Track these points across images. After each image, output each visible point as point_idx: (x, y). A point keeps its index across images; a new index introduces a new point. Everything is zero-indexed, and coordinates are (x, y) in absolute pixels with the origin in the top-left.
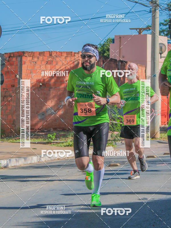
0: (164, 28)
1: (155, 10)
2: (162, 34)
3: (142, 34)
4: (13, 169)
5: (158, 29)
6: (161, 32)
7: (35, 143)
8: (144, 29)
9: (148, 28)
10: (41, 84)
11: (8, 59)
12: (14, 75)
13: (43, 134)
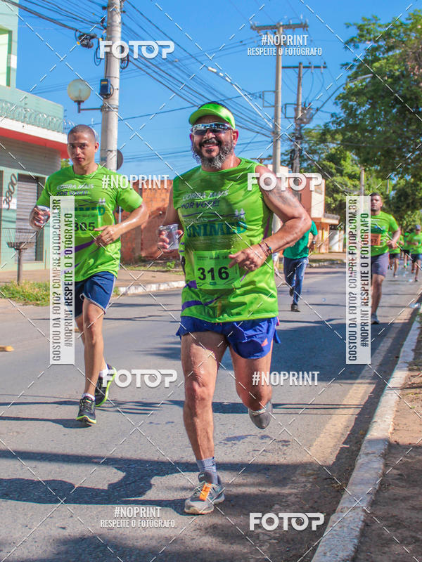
0: (286, 158)
1: (277, 141)
2: (283, 164)
4: (132, 296)
5: (279, 159)
6: (282, 162)
7: (154, 271)
8: (265, 159)
9: (269, 158)
10: (161, 212)
13: (162, 262)
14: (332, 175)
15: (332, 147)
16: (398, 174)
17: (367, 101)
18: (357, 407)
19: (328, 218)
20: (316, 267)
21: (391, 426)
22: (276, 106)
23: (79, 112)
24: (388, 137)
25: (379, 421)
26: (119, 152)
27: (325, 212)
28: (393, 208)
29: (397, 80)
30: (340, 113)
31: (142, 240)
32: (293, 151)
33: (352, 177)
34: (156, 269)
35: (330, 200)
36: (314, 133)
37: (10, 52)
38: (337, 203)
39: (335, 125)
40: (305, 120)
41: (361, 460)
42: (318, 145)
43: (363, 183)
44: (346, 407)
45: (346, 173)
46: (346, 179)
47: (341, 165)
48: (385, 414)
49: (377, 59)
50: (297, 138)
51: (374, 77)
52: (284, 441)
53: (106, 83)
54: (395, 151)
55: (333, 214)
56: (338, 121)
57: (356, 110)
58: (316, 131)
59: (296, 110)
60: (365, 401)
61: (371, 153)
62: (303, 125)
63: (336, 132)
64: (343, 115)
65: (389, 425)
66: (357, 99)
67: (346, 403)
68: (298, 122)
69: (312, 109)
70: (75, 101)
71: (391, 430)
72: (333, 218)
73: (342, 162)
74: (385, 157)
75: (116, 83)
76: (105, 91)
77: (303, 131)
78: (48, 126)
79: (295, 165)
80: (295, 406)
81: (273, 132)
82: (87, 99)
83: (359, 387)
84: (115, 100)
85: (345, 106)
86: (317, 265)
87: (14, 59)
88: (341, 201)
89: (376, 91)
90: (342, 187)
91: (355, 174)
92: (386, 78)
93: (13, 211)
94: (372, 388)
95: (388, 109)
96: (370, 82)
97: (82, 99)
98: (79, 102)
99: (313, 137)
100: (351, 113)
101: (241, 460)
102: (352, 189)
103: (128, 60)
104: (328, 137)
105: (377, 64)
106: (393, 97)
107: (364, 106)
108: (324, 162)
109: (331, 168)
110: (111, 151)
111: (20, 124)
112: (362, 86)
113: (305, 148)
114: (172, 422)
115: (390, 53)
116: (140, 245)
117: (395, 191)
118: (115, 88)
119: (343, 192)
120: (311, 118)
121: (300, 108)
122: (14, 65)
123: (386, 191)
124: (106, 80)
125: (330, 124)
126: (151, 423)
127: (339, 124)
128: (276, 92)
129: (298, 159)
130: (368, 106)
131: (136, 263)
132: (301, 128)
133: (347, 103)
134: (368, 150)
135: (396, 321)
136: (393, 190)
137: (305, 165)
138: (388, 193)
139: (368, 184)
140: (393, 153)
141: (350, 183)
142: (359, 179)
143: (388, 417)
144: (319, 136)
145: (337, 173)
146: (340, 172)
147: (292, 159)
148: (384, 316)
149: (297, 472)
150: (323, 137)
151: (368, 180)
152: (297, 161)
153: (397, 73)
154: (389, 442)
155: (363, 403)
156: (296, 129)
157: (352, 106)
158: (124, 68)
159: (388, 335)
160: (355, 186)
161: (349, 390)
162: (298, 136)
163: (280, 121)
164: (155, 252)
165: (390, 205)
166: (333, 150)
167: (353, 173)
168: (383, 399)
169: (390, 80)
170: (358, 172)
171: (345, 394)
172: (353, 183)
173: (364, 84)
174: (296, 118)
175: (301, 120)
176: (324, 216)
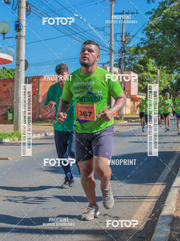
0: (116, 63)
1: (111, 54)
2: (115, 66)
3: (104, 66)
4: (35, 139)
5: (113, 63)
6: (115, 65)
7: (46, 125)
8: (105, 64)
9: (108, 63)
11: (32, 80)
12: (35, 89)
13: (51, 120)
14: (142, 72)
15: (142, 56)
16: (177, 71)
17: (160, 31)
18: (156, 197)
19: (140, 95)
20: (134, 122)
21: (174, 208)
22: (111, 35)
23: (4, 39)
24: (172, 51)
25: (168, 205)
26: (26, 61)
27: (139, 92)
28: (175, 89)
29: (176, 19)
30: (146, 38)
31: (39, 109)
32: (121, 59)
33: (153, 72)
34: (47, 124)
35: (141, 85)
36: (131, 49)
38: (145, 87)
39: (143, 45)
40: (126, 42)
41: (158, 227)
42: (134, 55)
43: (159, 76)
44: (150, 198)
45: (150, 71)
46: (149, 74)
47: (146, 66)
48: (171, 201)
49: (165, 8)
50: (123, 52)
51: (163, 18)
52: (117, 217)
53: (18, 23)
54: (176, 58)
55: (143, 93)
56: (144, 42)
57: (154, 36)
58: (133, 48)
59: (122, 37)
60: (160, 194)
61: (162, 59)
62: (125, 45)
63: (144, 48)
64: (147, 39)
65: (173, 207)
66: (154, 30)
67: (150, 196)
68: (123, 43)
69: (130, 36)
70: (2, 33)
71: (174, 210)
72: (143, 95)
73: (147, 65)
74: (170, 61)
75: (24, 23)
76: (18, 28)
77: (125, 48)
79: (121, 67)
80: (122, 198)
81: (110, 49)
82: (8, 32)
83: (157, 187)
84: (24, 32)
85: (148, 34)
86: (135, 120)
89: (164, 26)
90: (147, 78)
91: (155, 71)
92: (170, 19)
94: (164, 187)
95: (171, 35)
96: (161, 21)
97: (6, 32)
98: (4, 34)
99: (131, 51)
100: (152, 38)
101: (92, 228)
102: (152, 79)
103: (30, 11)
104: (139, 51)
105: (165, 11)
106: (174, 29)
107: (158, 34)
108: (137, 65)
109: (141, 68)
110: (22, 60)
112: (157, 23)
113: (127, 58)
114: (56, 208)
115: (172, 5)
116: (38, 111)
117: (176, 80)
118: (23, 26)
120: (130, 41)
121: (124, 35)
123: (171, 80)
124: (18, 22)
125: (140, 44)
126: (44, 208)
127: (145, 44)
128: (111, 27)
129: (123, 63)
130: (160, 34)
131: (37, 121)
132: (125, 46)
133: (149, 32)
134: (161, 57)
135: (177, 150)
136: (175, 79)
137: (127, 66)
138: (172, 81)
139: (161, 76)
140: (174, 59)
141: (151, 76)
142: (156, 73)
143: (173, 203)
144: (135, 51)
145: (145, 70)
146: (146, 70)
147: (120, 63)
148: (170, 148)
149: (123, 234)
150: (137, 51)
151: (161, 74)
152: (123, 64)
153: (176, 16)
154: (173, 217)
155: (159, 196)
156: (122, 47)
157: (152, 34)
158: (28, 15)
159: (173, 158)
160: (154, 78)
161: (151, 189)
162: (123, 51)
163: (113, 43)
164: (47, 115)
165: (173, 88)
166: (142, 58)
167: (153, 70)
168: (170, 193)
169: (172, 19)
171: (149, 190)
172: (153, 76)
173: (158, 22)
174: (122, 41)
175: (125, 42)
176: (138, 94)
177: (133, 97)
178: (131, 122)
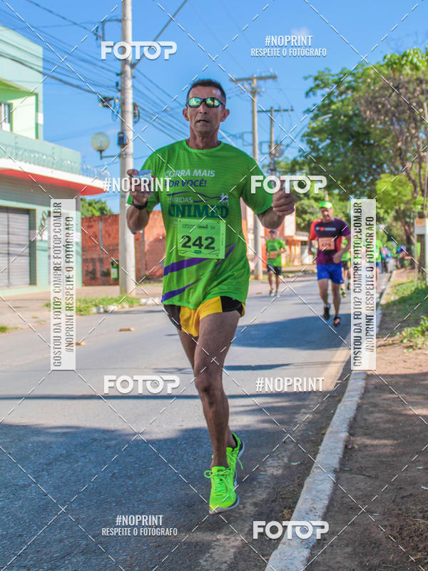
17: (328, 137)
19: (299, 235)
22: (253, 145)
23: (101, 159)
27: (297, 230)
29: (350, 118)
30: (306, 148)
31: (146, 261)
35: (300, 220)
36: (283, 164)
37: (37, 111)
38: (306, 222)
39: (302, 158)
40: (277, 155)
46: (312, 202)
49: (332, 103)
50: (272, 170)
51: (332, 117)
53: (122, 135)
55: (303, 231)
56: (305, 154)
57: (318, 145)
59: (270, 147)
62: (276, 159)
63: (303, 163)
64: (308, 150)
66: (319, 136)
68: (272, 157)
69: (283, 145)
70: (98, 151)
72: (303, 235)
78: (71, 170)
84: (130, 148)
85: (310, 142)
87: (41, 116)
88: (309, 221)
89: (334, 128)
90: (309, 209)
93: (45, 241)
95: (345, 142)
96: (328, 121)
97: (103, 149)
98: (101, 151)
100: (315, 147)
105: (333, 107)
106: (348, 133)
107: (325, 141)
111: (50, 170)
112: (322, 124)
118: (130, 139)
119: (310, 213)
120: (282, 153)
121: (273, 144)
122: (41, 121)
124: (122, 133)
125: (298, 158)
128: (253, 133)
130: (328, 141)
132: (275, 161)
133: (311, 139)
141: (316, 205)
153: (351, 113)
156: (270, 163)
157: (315, 142)
158: (136, 122)
167: (318, 197)
169: (345, 119)
170: (322, 195)
173: (324, 123)
174: (270, 154)
175: (274, 155)
176: (296, 234)
177: (289, 239)
178: (288, 277)
